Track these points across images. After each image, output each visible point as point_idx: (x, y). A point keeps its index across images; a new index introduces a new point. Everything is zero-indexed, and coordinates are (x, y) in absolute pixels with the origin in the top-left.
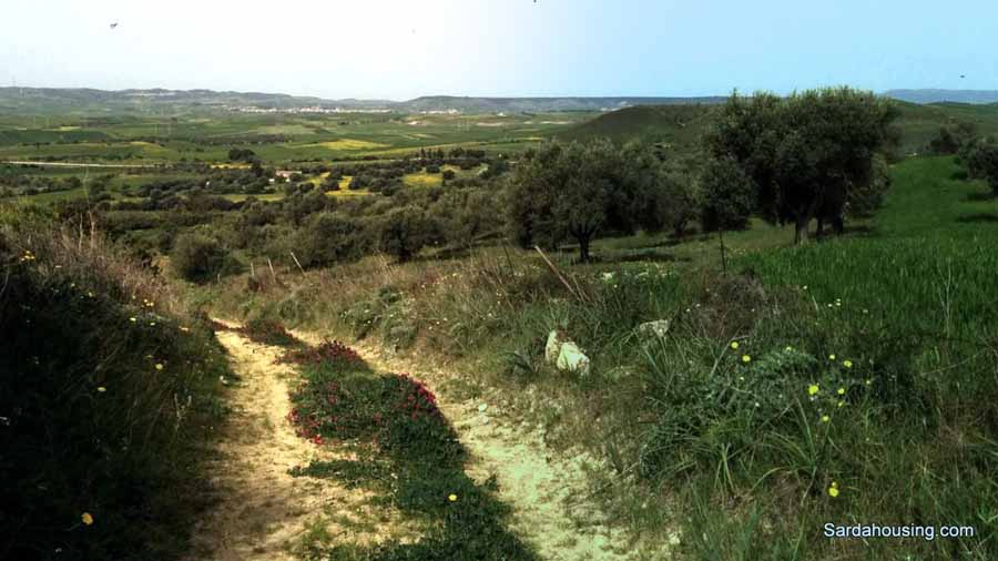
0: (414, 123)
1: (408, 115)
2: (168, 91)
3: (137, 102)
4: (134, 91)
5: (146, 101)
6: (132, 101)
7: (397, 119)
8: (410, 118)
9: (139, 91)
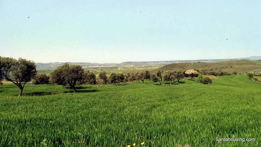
0: (120, 69)
1: (118, 67)
2: (60, 63)
3: (52, 66)
4: (51, 63)
5: (54, 66)
6: (51, 66)
7: (116, 68)
8: (119, 68)
9: (53, 63)
